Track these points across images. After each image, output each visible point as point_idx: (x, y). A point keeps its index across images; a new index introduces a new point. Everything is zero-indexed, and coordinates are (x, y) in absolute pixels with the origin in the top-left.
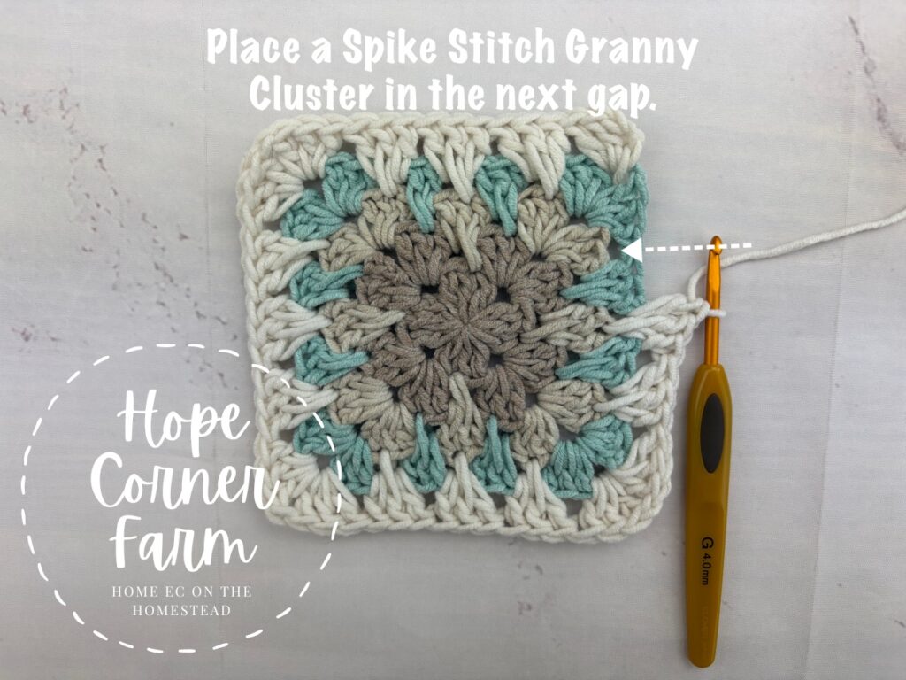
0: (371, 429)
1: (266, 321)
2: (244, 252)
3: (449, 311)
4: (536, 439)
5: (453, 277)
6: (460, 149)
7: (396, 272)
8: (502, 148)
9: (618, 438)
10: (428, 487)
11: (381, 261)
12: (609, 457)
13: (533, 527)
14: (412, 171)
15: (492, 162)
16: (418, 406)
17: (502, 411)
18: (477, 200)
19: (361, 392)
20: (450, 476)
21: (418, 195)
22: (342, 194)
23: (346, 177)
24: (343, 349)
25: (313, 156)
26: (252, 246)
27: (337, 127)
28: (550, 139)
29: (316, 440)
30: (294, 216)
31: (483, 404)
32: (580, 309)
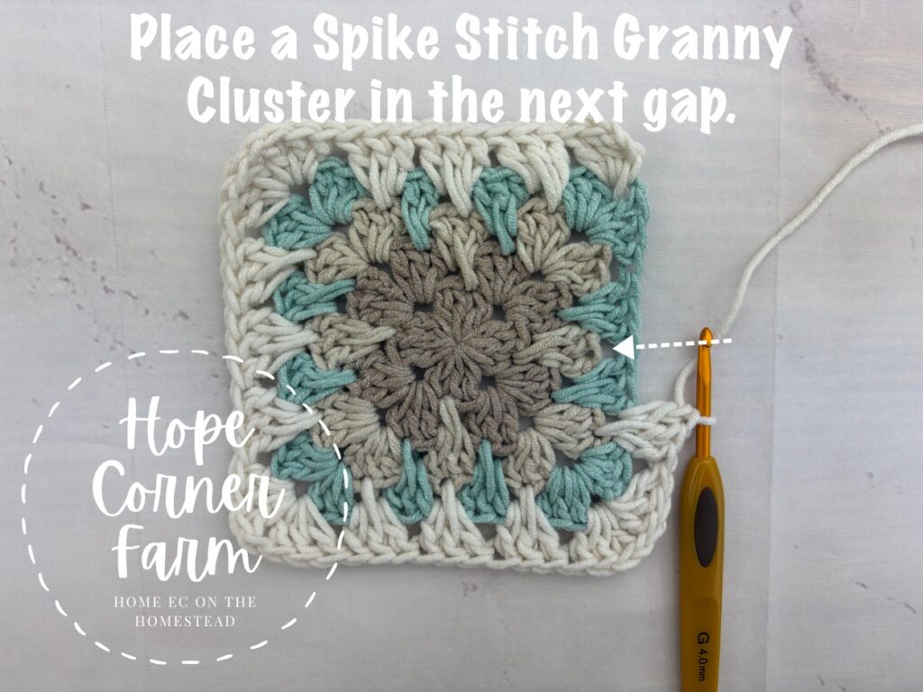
0: (354, 454)
1: (249, 334)
2: (224, 260)
3: (442, 329)
4: (530, 463)
5: (449, 295)
6: (458, 160)
7: (390, 287)
8: (501, 157)
9: (618, 468)
10: (414, 518)
11: (376, 277)
12: (607, 487)
13: (524, 559)
14: (407, 184)
15: (491, 174)
16: (406, 429)
17: (495, 434)
18: (475, 215)
19: (347, 413)
20: (436, 506)
21: (413, 210)
22: (330, 202)
23: (335, 183)
24: (330, 366)
25: (304, 162)
26: (233, 255)
27: (330, 133)
29: (295, 464)
30: (279, 223)
31: (474, 428)
32: (575, 331)
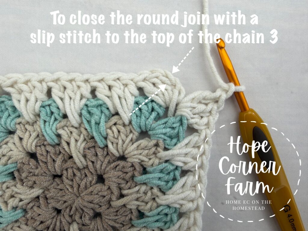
3: (68, 189)
5: (70, 171)
6: (72, 95)
7: (37, 168)
8: (97, 93)
11: (27, 163)
14: (42, 108)
15: (91, 102)
18: (82, 126)
21: (47, 124)
24: (9, 209)
28: (126, 89)
32: (144, 188)
